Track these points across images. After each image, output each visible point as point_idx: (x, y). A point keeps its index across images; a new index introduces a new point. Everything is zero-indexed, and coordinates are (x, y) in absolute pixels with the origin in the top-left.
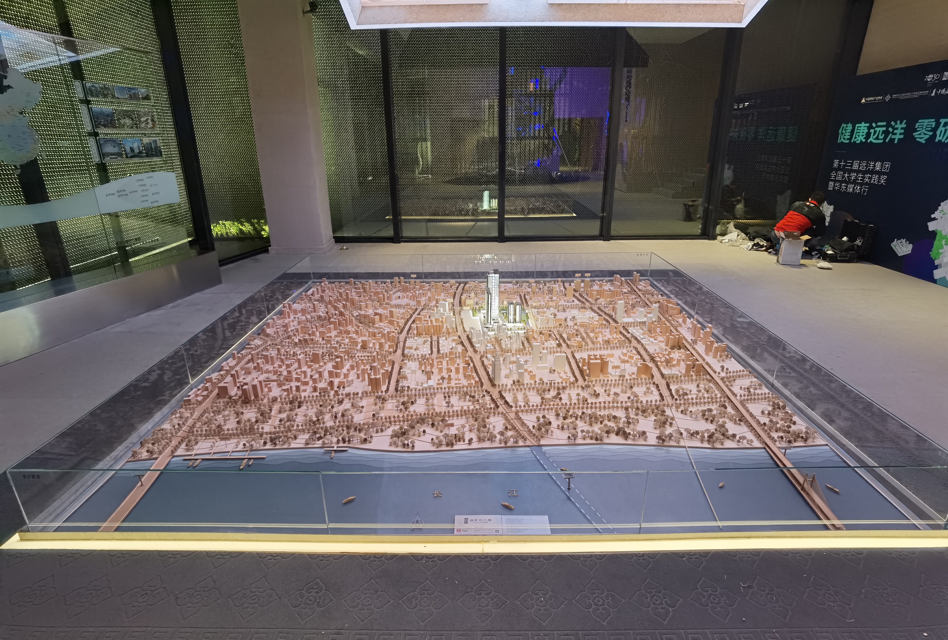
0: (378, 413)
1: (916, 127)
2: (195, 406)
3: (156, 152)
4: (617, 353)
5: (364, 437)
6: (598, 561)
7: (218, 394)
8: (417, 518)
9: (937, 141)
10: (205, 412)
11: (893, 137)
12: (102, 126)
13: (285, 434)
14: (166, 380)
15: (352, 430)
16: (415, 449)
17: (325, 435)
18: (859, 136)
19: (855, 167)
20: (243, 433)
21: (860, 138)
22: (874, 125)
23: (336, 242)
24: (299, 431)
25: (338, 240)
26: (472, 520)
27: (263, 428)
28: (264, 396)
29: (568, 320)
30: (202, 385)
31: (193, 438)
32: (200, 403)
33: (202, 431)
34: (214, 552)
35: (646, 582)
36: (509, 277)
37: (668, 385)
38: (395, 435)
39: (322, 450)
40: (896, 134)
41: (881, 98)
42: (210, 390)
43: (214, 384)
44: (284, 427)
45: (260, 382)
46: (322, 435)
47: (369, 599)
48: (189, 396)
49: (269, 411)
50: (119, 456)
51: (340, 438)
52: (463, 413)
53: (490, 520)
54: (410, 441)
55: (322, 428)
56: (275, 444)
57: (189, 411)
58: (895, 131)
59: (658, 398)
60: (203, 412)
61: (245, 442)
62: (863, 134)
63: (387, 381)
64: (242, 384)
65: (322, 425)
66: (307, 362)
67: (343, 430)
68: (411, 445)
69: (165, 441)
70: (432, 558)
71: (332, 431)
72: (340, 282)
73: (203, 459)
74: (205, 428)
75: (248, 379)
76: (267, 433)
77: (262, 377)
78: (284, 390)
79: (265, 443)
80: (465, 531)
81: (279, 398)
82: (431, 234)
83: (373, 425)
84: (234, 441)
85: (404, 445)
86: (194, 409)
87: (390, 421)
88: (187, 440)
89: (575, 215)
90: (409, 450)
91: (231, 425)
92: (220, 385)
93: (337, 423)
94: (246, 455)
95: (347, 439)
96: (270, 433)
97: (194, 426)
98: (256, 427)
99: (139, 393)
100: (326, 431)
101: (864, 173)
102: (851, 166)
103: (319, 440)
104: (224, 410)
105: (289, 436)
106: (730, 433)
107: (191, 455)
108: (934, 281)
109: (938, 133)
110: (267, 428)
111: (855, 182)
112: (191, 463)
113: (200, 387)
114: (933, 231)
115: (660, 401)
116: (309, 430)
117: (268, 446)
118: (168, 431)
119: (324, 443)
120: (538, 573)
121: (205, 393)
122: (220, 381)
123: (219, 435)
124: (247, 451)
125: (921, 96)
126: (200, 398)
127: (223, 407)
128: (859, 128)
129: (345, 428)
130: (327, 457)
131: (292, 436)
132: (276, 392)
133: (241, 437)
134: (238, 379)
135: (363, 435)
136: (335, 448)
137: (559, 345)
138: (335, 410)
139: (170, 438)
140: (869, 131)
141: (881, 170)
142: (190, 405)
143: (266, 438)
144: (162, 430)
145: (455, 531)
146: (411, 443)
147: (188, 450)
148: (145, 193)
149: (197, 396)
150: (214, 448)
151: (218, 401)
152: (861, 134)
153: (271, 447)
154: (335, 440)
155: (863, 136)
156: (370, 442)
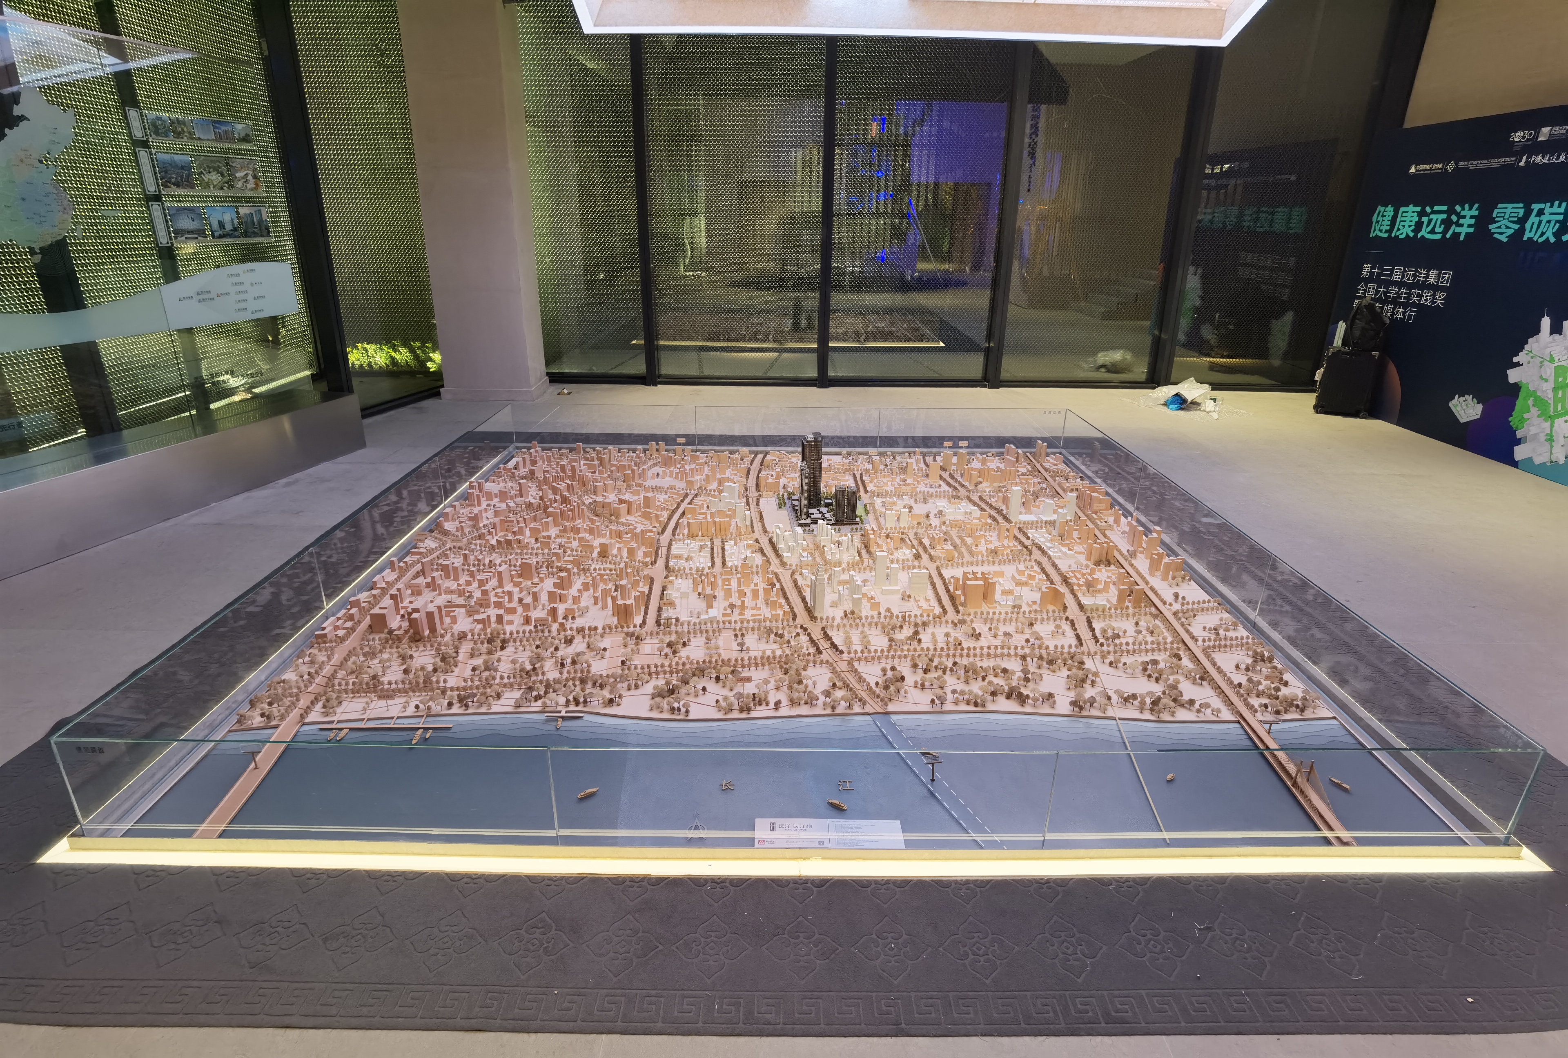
0: (630, 660)
1: (1494, 215)
2: (334, 644)
3: (260, 230)
4: (1010, 570)
5: (608, 696)
6: (978, 889)
7: (370, 626)
8: (697, 822)
9: (1525, 238)
10: (350, 654)
11: (1458, 230)
12: (173, 184)
13: (481, 690)
14: (284, 602)
15: (589, 685)
16: (691, 717)
17: (546, 693)
18: (1404, 226)
19: (1397, 277)
20: (414, 688)
21: (1405, 230)
22: (1428, 210)
23: (551, 381)
24: (505, 686)
25: (555, 378)
26: (781, 826)
27: (445, 681)
28: (446, 630)
29: (932, 516)
30: (343, 611)
31: (334, 696)
32: (342, 640)
33: (347, 684)
34: (379, 871)
35: (1053, 921)
36: (835, 445)
37: (1089, 622)
38: (659, 694)
39: (543, 717)
40: (1462, 225)
41: (1440, 166)
42: (356, 620)
43: (362, 610)
44: (480, 680)
45: (439, 608)
46: (542, 693)
47: (623, 943)
48: (324, 629)
49: (455, 655)
50: (217, 722)
51: (571, 698)
52: (765, 661)
53: (810, 826)
54: (682, 703)
55: (541, 682)
56: (467, 706)
57: (324, 653)
58: (1461, 221)
59: (1074, 642)
60: (348, 655)
61: (418, 703)
62: (1411, 224)
63: (643, 608)
64: (410, 610)
65: (540, 677)
66: (512, 576)
67: (575, 686)
68: (683, 710)
69: (289, 699)
70: (722, 882)
71: (557, 686)
72: (560, 449)
73: (351, 729)
74: (352, 679)
75: (419, 603)
76: (452, 689)
77: (441, 600)
78: (478, 621)
79: (450, 705)
80: (772, 842)
81: (470, 634)
82: (708, 372)
83: (623, 678)
84: (399, 700)
85: (673, 710)
86: (332, 649)
87: (650, 672)
88: (324, 698)
89: (942, 344)
90: (681, 717)
91: (394, 675)
92: (373, 612)
93: (565, 675)
94: (420, 723)
95: (581, 700)
96: (458, 689)
97: (333, 676)
98: (434, 679)
99: (242, 623)
100: (548, 686)
101: (1410, 287)
102: (1391, 275)
103: (536, 701)
104: (381, 651)
105: (488, 694)
106: (1186, 697)
107: (332, 722)
108: (1515, 464)
109: (1528, 226)
110: (452, 681)
111: (1395, 302)
112: (332, 734)
113: (340, 615)
114: (1516, 383)
115: (1076, 646)
116: (520, 685)
117: (455, 709)
118: (294, 684)
119: (545, 705)
120: (886, 906)
121: (349, 624)
122: (372, 605)
123: (375, 692)
124: (422, 716)
125: (1504, 166)
126: (341, 633)
127: (379, 647)
128: (1404, 214)
129: (577, 683)
130: (551, 727)
131: (494, 694)
132: (464, 624)
133: (411, 694)
134: (402, 603)
135: (606, 694)
136: (563, 714)
137: (917, 556)
138: (560, 653)
139: (297, 695)
140: (1420, 218)
141: (1438, 282)
142: (325, 642)
143: (452, 697)
144: (284, 681)
145: (756, 842)
146: (683, 706)
147: (326, 714)
148: (242, 297)
149: (336, 628)
150: (368, 712)
151: (371, 637)
152: (1407, 224)
153: (461, 711)
154: (562, 700)
155: (1410, 226)
156: (619, 705)
